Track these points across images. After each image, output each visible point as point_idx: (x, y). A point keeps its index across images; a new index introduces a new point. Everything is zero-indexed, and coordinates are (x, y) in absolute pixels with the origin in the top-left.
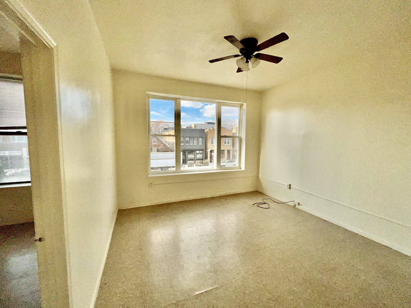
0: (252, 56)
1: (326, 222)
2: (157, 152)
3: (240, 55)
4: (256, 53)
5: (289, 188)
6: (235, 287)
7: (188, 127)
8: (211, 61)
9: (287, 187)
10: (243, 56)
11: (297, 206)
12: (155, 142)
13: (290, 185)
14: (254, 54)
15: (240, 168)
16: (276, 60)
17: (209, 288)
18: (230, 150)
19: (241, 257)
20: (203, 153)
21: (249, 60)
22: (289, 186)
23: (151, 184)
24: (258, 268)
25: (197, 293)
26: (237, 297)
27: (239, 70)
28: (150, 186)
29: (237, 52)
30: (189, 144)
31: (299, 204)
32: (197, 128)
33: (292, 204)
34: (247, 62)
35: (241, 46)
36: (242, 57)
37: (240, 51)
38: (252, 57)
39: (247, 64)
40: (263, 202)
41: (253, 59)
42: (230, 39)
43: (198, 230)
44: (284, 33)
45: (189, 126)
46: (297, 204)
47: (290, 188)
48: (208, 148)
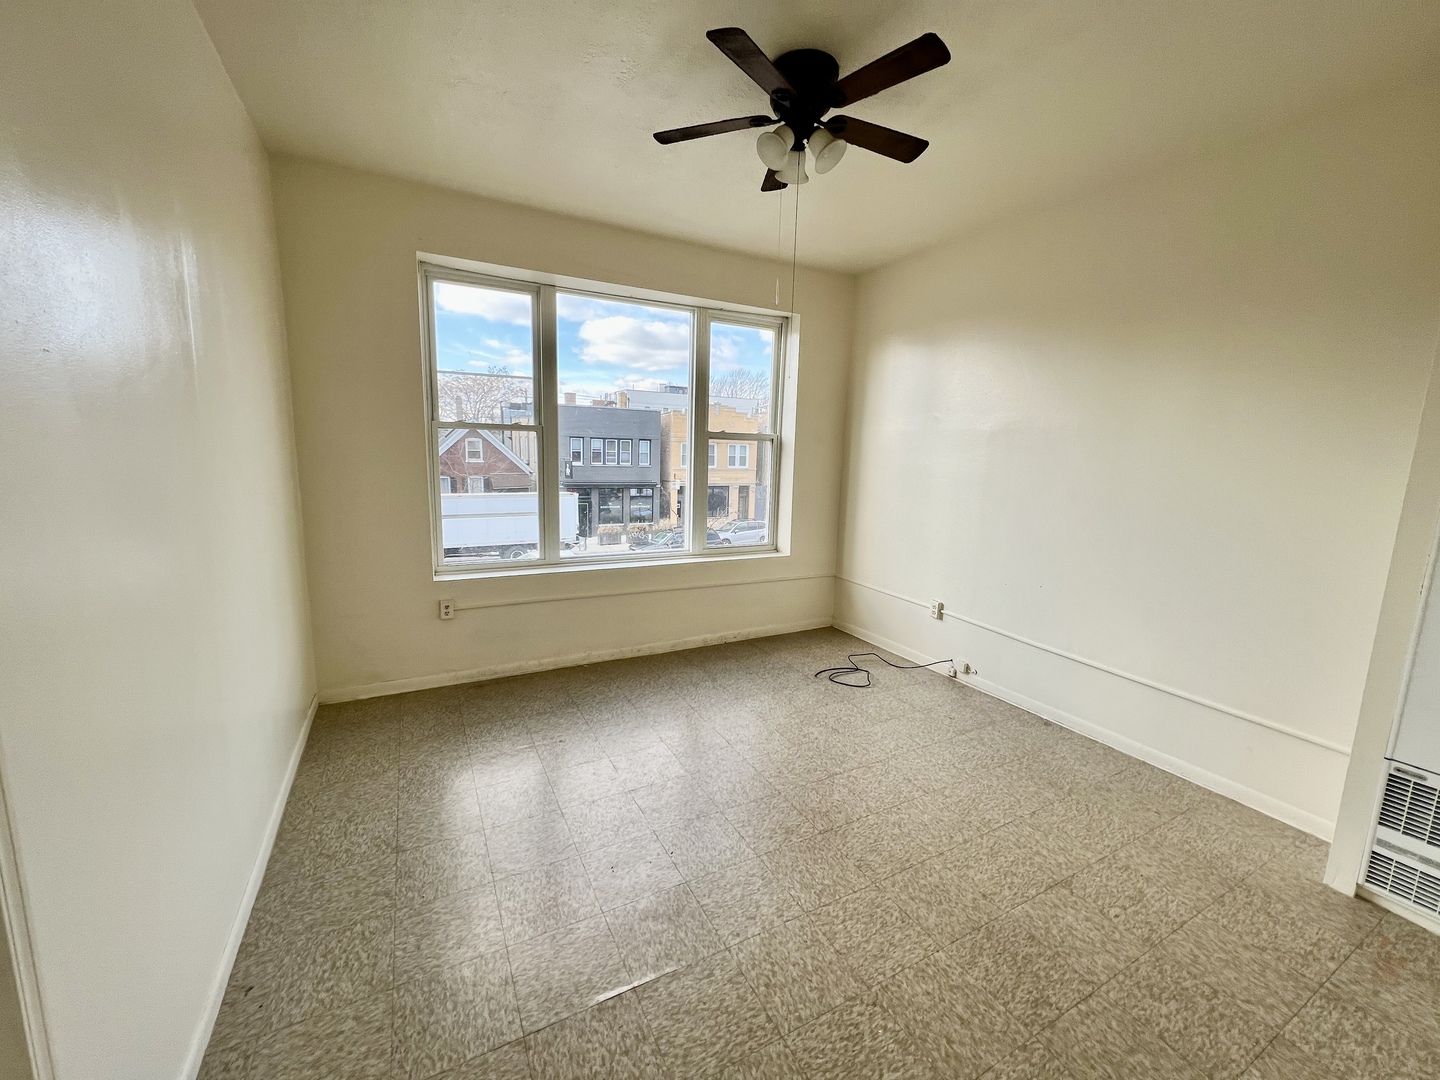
0: (816, 125)
1: (1050, 728)
2: (485, 491)
3: (774, 117)
4: (833, 113)
5: (936, 616)
6: (740, 964)
7: (601, 402)
8: (664, 138)
9: (930, 613)
10: (783, 123)
11: (962, 678)
12: (474, 454)
13: (941, 607)
14: (825, 119)
15: (776, 550)
16: (906, 148)
17: (645, 975)
18: (747, 488)
19: (765, 858)
20: (652, 496)
21: (805, 141)
22: (936, 611)
23: (447, 607)
24: (819, 895)
25: (601, 998)
26: (742, 999)
27: (772, 183)
28: (443, 616)
29: (761, 104)
30: (604, 463)
31: (967, 670)
32: (632, 406)
33: (944, 669)
34: (798, 147)
35: (777, 81)
36: (778, 125)
37: (773, 101)
38: (818, 128)
39: (796, 154)
40: (851, 665)
41: (818, 139)
42: (729, 41)
43: (620, 771)
44: (935, 35)
45: (603, 398)
46: (960, 669)
47: (940, 616)
48: (672, 478)
